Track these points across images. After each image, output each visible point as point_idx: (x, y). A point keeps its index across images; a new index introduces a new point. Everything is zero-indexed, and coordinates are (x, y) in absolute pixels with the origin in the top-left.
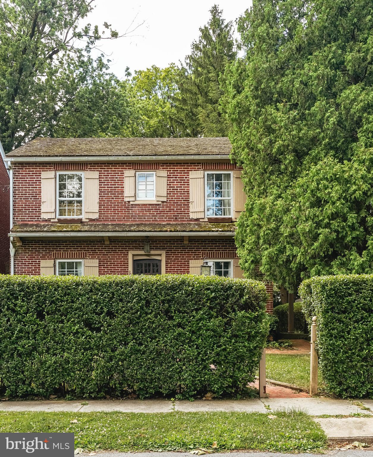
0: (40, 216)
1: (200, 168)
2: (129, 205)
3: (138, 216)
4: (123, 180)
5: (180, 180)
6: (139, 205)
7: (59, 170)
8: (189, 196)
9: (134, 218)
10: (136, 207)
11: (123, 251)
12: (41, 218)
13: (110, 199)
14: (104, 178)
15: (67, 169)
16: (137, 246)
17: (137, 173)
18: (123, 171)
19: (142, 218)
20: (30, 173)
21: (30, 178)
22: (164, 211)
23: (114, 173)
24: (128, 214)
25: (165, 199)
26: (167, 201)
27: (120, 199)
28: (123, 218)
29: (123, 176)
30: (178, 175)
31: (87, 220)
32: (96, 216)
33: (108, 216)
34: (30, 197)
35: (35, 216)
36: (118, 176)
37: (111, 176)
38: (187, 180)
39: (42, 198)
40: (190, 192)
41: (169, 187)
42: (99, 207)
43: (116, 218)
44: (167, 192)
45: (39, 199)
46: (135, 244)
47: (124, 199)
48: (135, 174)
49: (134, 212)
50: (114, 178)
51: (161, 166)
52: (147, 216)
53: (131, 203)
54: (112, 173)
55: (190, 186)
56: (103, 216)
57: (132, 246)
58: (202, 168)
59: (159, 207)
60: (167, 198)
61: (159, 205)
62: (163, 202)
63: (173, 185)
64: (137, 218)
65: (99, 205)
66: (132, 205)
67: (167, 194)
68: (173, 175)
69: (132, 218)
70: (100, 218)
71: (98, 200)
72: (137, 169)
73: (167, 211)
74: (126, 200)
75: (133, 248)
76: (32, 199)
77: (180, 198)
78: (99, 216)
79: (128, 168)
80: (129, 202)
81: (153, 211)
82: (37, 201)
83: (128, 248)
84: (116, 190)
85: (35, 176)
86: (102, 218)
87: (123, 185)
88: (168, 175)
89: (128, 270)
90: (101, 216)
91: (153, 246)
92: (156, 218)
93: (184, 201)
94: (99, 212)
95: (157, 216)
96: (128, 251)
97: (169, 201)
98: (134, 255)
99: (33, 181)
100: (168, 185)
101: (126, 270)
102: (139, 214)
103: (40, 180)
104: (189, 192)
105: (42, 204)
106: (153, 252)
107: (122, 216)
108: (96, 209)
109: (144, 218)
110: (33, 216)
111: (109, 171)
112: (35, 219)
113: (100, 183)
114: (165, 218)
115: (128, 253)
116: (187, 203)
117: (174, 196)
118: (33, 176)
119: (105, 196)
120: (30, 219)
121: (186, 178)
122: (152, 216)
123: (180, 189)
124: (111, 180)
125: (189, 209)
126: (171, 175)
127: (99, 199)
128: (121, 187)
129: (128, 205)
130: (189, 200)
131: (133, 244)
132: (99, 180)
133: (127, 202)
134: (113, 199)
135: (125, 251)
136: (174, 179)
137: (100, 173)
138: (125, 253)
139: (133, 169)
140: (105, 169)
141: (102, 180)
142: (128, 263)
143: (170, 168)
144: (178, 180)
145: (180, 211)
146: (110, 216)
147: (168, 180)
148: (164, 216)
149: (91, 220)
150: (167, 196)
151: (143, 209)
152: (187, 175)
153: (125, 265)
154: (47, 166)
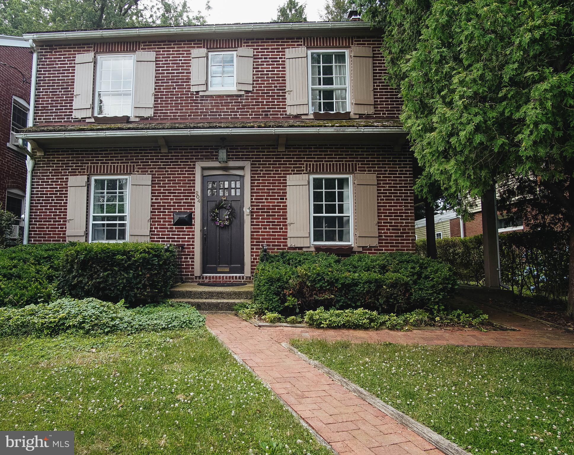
0: (71, 115)
1: (301, 45)
2: (198, 97)
3: (211, 112)
4: (189, 63)
5: (272, 61)
6: (211, 96)
7: (100, 52)
8: (285, 83)
9: (204, 115)
10: (207, 100)
11: (188, 162)
12: (72, 118)
13: (170, 89)
14: (162, 61)
15: (112, 51)
16: (208, 155)
17: (210, 54)
18: (189, 51)
19: (216, 115)
20: (61, 58)
21: (60, 64)
22: (249, 105)
23: (177, 54)
24: (196, 109)
25: (250, 88)
26: (253, 90)
27: (185, 88)
28: (189, 116)
29: (189, 57)
30: (269, 55)
31: (137, 120)
32: (149, 113)
33: (167, 113)
34: (59, 89)
35: (65, 115)
36: (183, 57)
37: (172, 57)
38: (282, 61)
39: (75, 90)
40: (287, 78)
41: (256, 71)
42: (155, 101)
43: (179, 116)
44: (253, 78)
45: (71, 91)
46: (206, 152)
47: (190, 88)
48: (207, 54)
49: (204, 106)
50: (177, 60)
51: (244, 43)
52: (224, 112)
53: (201, 94)
54: (174, 54)
55: (287, 69)
56: (160, 113)
57: (201, 156)
58: (304, 45)
59: (241, 99)
60: (253, 87)
61: (240, 96)
62: (247, 92)
63: (262, 68)
64: (209, 115)
65: (155, 98)
66: (202, 96)
67: (254, 81)
68: (261, 55)
69: (201, 115)
70: (156, 116)
71: (153, 91)
72: (211, 48)
73: (252, 105)
74: (194, 89)
75: (202, 159)
76: (61, 92)
77: (272, 87)
78: (154, 113)
79: (198, 47)
80: (197, 92)
81: (232, 106)
82: (68, 94)
83: (196, 159)
84: (179, 76)
85: (68, 61)
86: (159, 116)
87: (189, 70)
88: (254, 55)
89: (194, 190)
90: (157, 113)
91: (232, 155)
92: (237, 115)
93: (277, 90)
94: (155, 107)
95: (238, 112)
96: (195, 162)
97: (256, 90)
98: (203, 169)
99: (65, 67)
100: (254, 68)
101: (191, 190)
102: (211, 109)
103: (74, 67)
104: (285, 77)
105: (74, 98)
106: (231, 164)
107: (187, 113)
108: (150, 102)
109: (219, 115)
110: (61, 115)
111: (170, 51)
112: (64, 118)
113: (157, 67)
114: (250, 115)
115: (194, 165)
116: (282, 93)
117: (264, 84)
118: (65, 61)
119: (163, 86)
120: (58, 119)
121: (280, 58)
122: (231, 112)
123: (271, 74)
124: (172, 64)
125: (285, 102)
126: (259, 55)
127: (155, 89)
128: (187, 73)
129: (196, 97)
130: (285, 90)
131: (203, 152)
132: (156, 64)
133: (195, 93)
134: (175, 88)
135: (191, 162)
136: (263, 60)
137: (157, 55)
138: (191, 165)
139: (204, 47)
140: (164, 48)
141: (159, 64)
142: (194, 180)
143: (257, 46)
144: (268, 61)
145: (272, 105)
146: (170, 113)
147: (254, 62)
148: (248, 112)
149: (142, 119)
150: (253, 84)
151: (218, 103)
152: (282, 55)
153: (190, 184)
154: (84, 48)
